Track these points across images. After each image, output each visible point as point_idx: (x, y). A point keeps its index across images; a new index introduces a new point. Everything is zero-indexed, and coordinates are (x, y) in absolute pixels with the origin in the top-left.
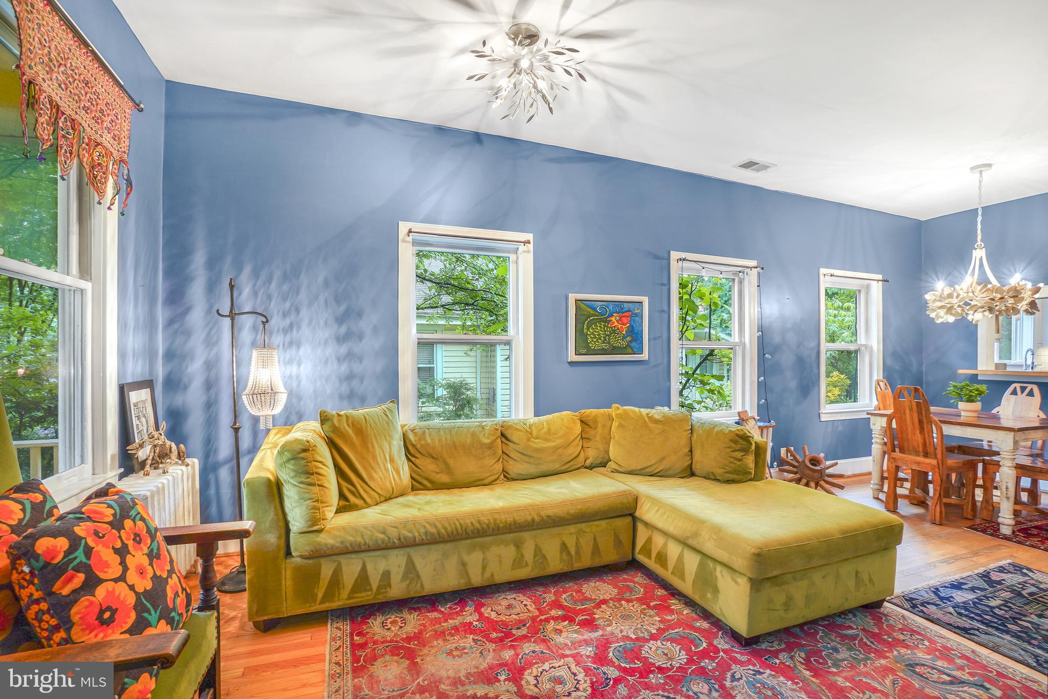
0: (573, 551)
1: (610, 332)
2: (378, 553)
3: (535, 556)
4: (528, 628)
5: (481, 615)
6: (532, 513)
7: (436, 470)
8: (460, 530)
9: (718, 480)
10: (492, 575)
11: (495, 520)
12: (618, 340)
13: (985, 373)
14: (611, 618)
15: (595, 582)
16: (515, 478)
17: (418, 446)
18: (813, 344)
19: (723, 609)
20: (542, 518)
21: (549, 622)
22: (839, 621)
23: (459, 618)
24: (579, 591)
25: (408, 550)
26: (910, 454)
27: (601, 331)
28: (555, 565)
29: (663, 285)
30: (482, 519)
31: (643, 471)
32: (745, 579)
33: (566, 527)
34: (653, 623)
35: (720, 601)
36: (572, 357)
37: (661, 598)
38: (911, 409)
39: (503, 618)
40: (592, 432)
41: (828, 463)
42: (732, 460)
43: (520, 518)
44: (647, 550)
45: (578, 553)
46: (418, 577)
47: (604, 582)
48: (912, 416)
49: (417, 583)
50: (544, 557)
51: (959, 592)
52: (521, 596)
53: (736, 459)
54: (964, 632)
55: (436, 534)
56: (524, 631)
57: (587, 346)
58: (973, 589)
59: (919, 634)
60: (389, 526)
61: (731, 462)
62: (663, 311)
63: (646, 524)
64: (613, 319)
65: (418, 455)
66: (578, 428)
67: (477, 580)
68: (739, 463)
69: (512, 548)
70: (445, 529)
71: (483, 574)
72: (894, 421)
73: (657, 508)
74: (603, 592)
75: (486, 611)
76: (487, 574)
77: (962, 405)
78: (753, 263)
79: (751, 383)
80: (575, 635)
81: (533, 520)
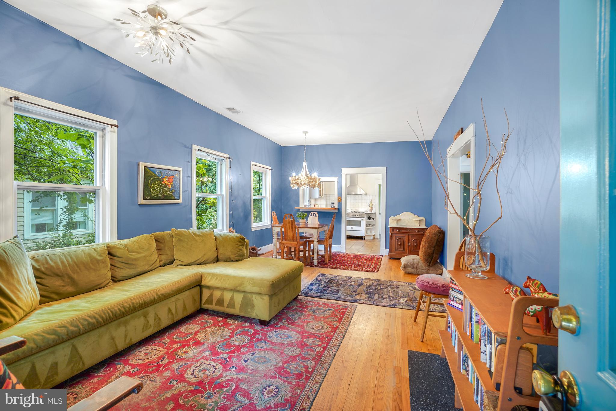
0: (174, 311)
1: (163, 187)
2: (47, 351)
3: (155, 320)
4: (167, 358)
5: (131, 365)
6: (154, 294)
7: (62, 284)
8: (112, 316)
9: (232, 261)
10: (131, 339)
11: (133, 303)
12: (167, 192)
13: (302, 208)
14: (206, 337)
15: (185, 326)
16: (121, 280)
17: (43, 269)
18: (249, 196)
19: (257, 313)
20: (159, 296)
21: (177, 351)
22: (289, 306)
23: (117, 373)
24: (180, 332)
25: (72, 341)
26: (288, 241)
27: (158, 186)
28: (166, 322)
29: (189, 162)
30: (125, 305)
31: (195, 263)
32: (267, 296)
33: (170, 299)
34: (226, 332)
35: (255, 310)
36: (141, 201)
37: (221, 321)
38: (289, 223)
39: (146, 361)
40: (162, 245)
41: (259, 249)
42: (238, 250)
43: (147, 299)
44: (210, 301)
45: (176, 312)
46: (81, 358)
47: (190, 324)
48: (289, 226)
49: (79, 364)
50: (160, 319)
51: (313, 286)
52: (149, 346)
53: (240, 250)
54: (319, 297)
55: (96, 322)
56: (166, 361)
57: (150, 194)
58: (316, 284)
59: (311, 302)
60: (58, 327)
61: (238, 252)
62: (189, 176)
63: (208, 287)
64: (165, 179)
65: (43, 276)
66: (154, 244)
67: (121, 345)
68: (241, 251)
69: (142, 319)
70: (102, 317)
71: (125, 341)
72: (283, 228)
73: (216, 278)
74: (193, 328)
75: (134, 362)
76: (128, 340)
77: (301, 221)
78: (227, 156)
79: (226, 215)
80: (196, 350)
81: (154, 299)
